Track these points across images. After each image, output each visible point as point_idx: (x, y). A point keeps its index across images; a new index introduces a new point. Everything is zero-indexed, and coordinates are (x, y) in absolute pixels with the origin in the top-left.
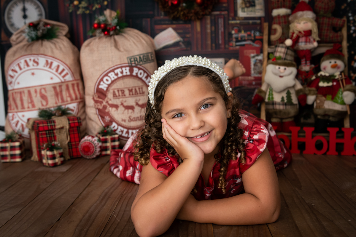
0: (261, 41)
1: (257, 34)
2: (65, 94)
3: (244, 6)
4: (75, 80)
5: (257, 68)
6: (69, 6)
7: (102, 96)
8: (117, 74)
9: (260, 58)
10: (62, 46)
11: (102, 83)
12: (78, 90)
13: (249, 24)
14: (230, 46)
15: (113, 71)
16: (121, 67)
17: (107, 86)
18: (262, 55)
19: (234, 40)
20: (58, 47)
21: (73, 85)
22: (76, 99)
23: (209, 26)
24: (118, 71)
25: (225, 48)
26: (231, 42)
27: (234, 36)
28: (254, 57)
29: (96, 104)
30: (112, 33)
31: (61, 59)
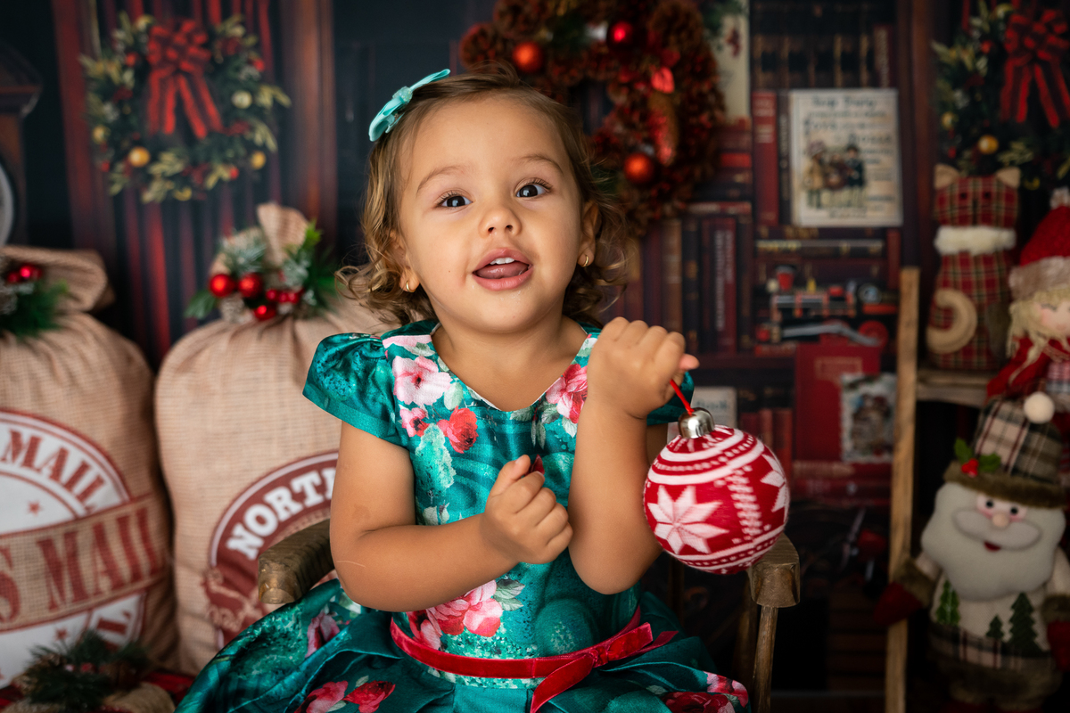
0: (888, 323)
1: (871, 295)
2: (89, 564)
3: (818, 182)
4: (133, 500)
5: (866, 428)
6: (112, 167)
7: (240, 581)
8: (299, 497)
9: (877, 389)
10: (77, 367)
11: (238, 530)
12: (145, 538)
13: (836, 253)
14: (760, 342)
15: (285, 481)
16: (319, 468)
17: (258, 542)
18: (887, 378)
19: (777, 317)
20: (61, 372)
21: (123, 522)
22: (136, 576)
23: (674, 260)
24: (306, 482)
25: (738, 347)
26: (766, 327)
27: (777, 301)
28: (853, 386)
29: (214, 609)
30: (285, 308)
31: (73, 424)
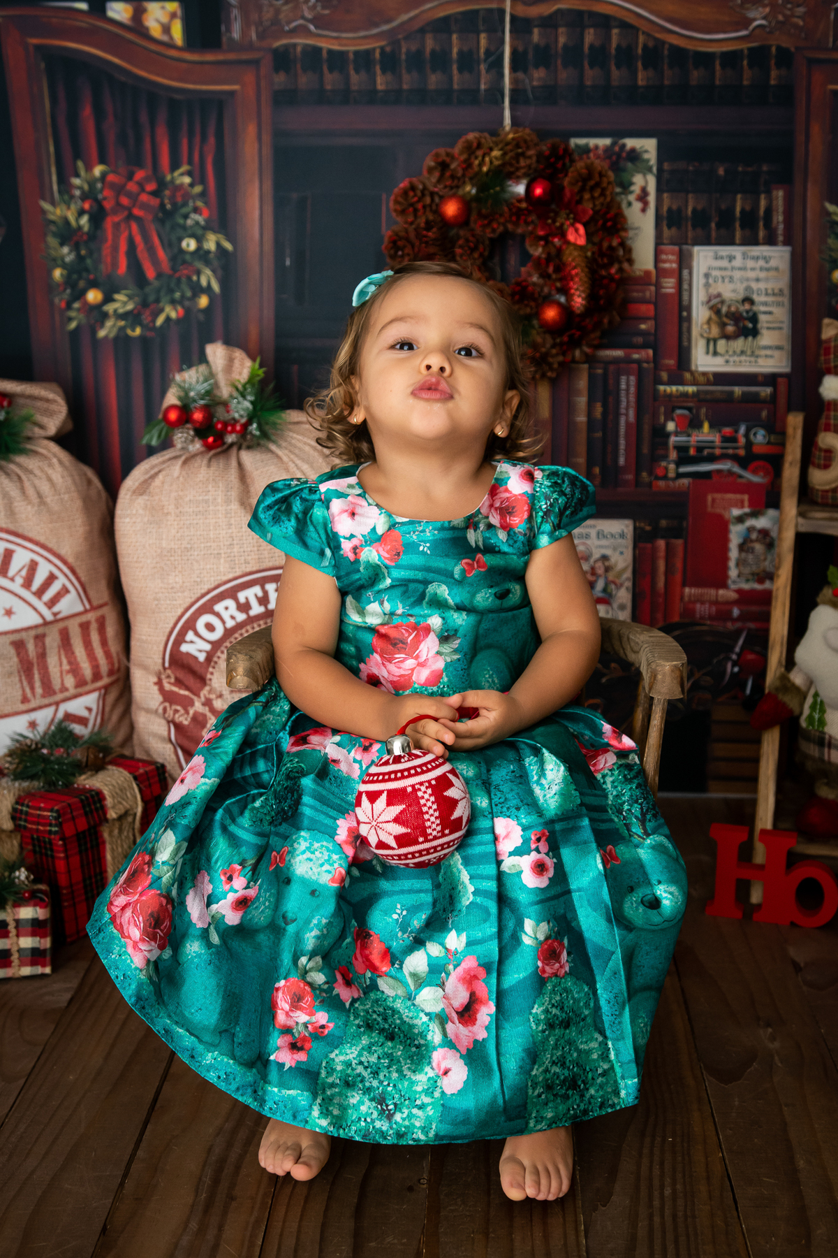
0: (775, 462)
1: (760, 437)
2: (55, 663)
3: (715, 331)
4: (93, 608)
5: (750, 557)
6: (69, 306)
7: (190, 680)
9: (761, 523)
10: (45, 488)
11: (190, 636)
12: (104, 643)
13: (730, 398)
14: (658, 478)
15: (232, 594)
16: (262, 582)
17: (208, 647)
18: (772, 512)
19: (673, 455)
20: (31, 492)
21: (85, 627)
22: (97, 676)
23: (582, 401)
24: (251, 594)
25: (637, 482)
26: (663, 464)
27: (673, 439)
28: (740, 520)
29: (167, 704)
30: (230, 438)
31: (42, 539)
